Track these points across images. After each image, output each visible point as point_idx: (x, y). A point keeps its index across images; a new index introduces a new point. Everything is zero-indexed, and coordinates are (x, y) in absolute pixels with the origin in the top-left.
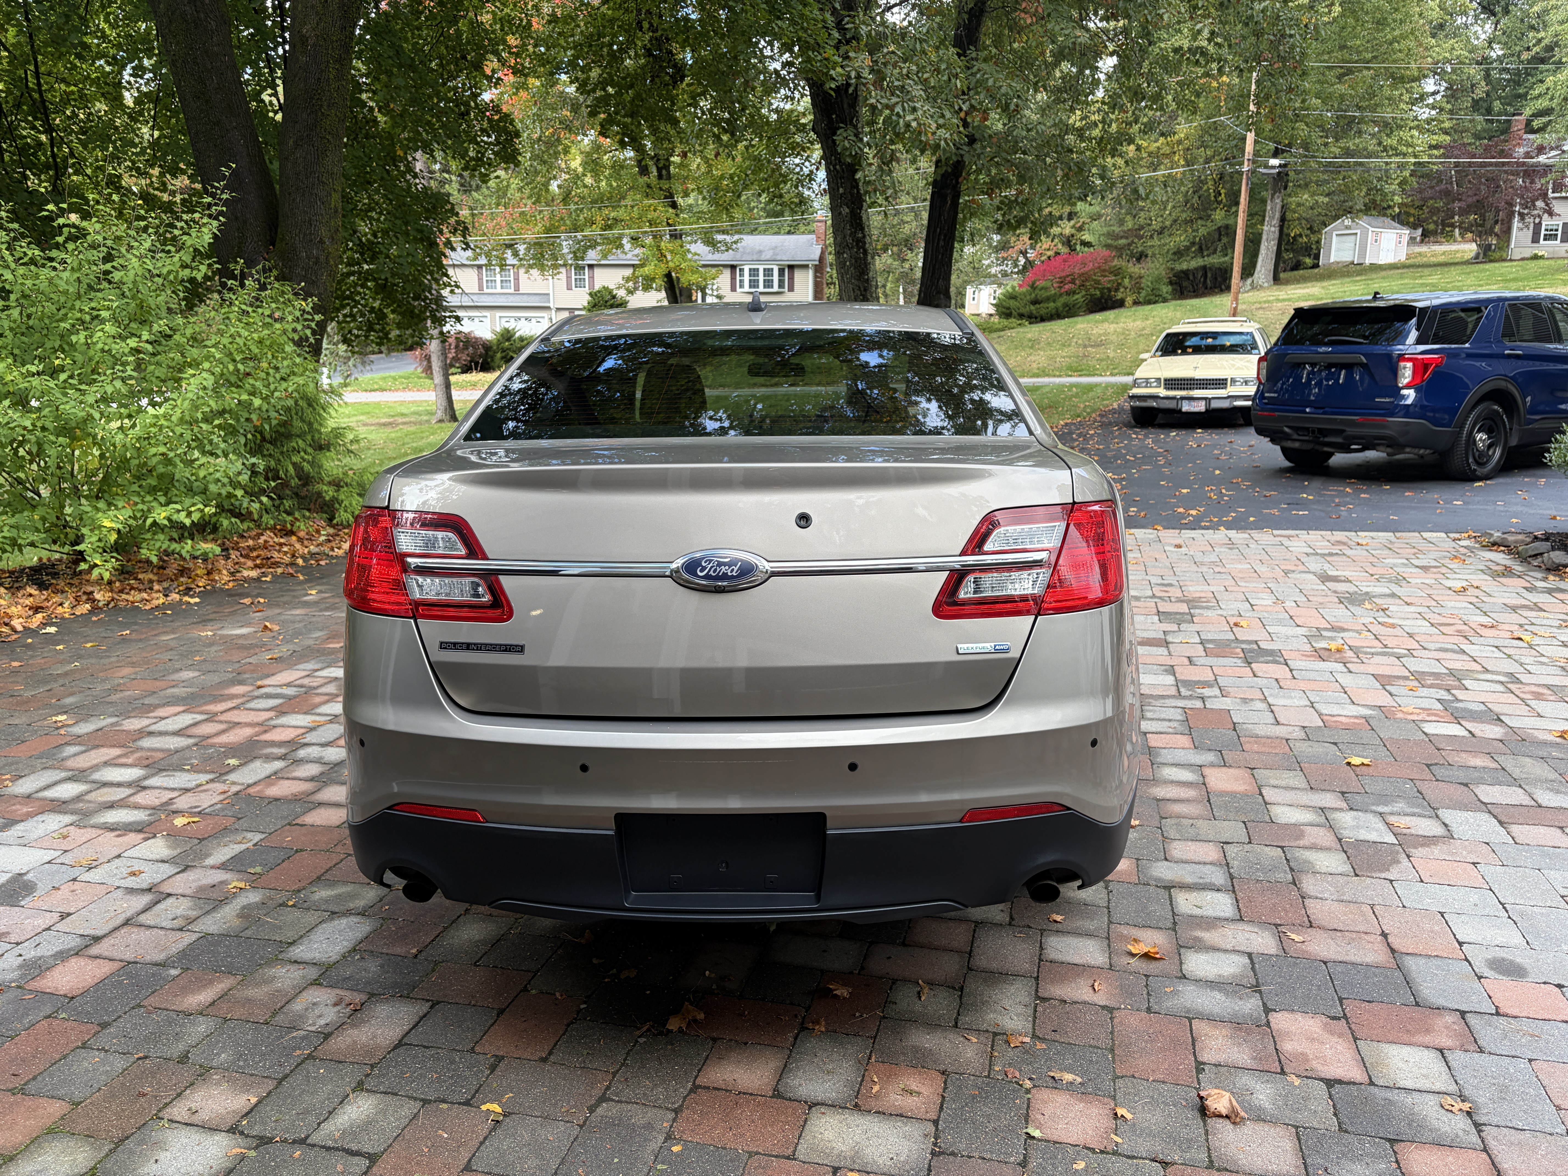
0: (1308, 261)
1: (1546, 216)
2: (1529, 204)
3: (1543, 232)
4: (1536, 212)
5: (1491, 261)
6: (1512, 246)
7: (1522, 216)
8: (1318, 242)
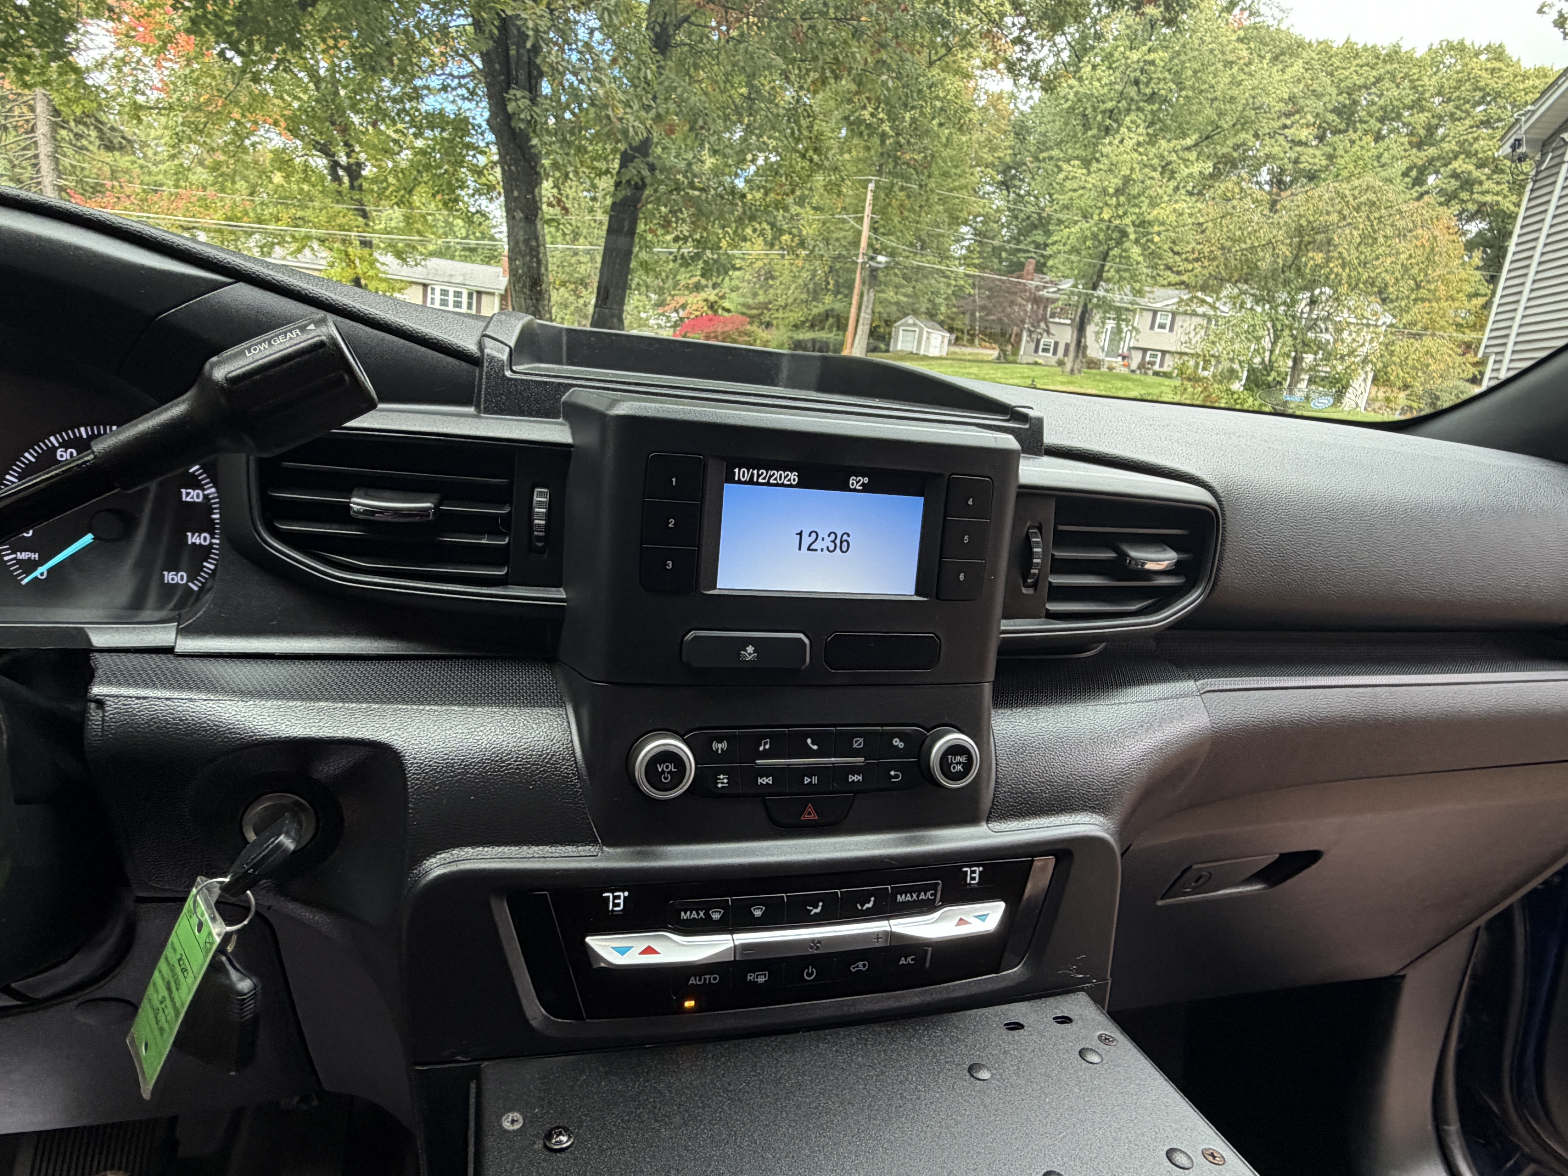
0: (883, 346)
1: (1045, 335)
2: (1035, 325)
3: (1041, 346)
4: (1039, 331)
5: (1009, 362)
6: (1022, 353)
7: (1030, 332)
8: (890, 334)
